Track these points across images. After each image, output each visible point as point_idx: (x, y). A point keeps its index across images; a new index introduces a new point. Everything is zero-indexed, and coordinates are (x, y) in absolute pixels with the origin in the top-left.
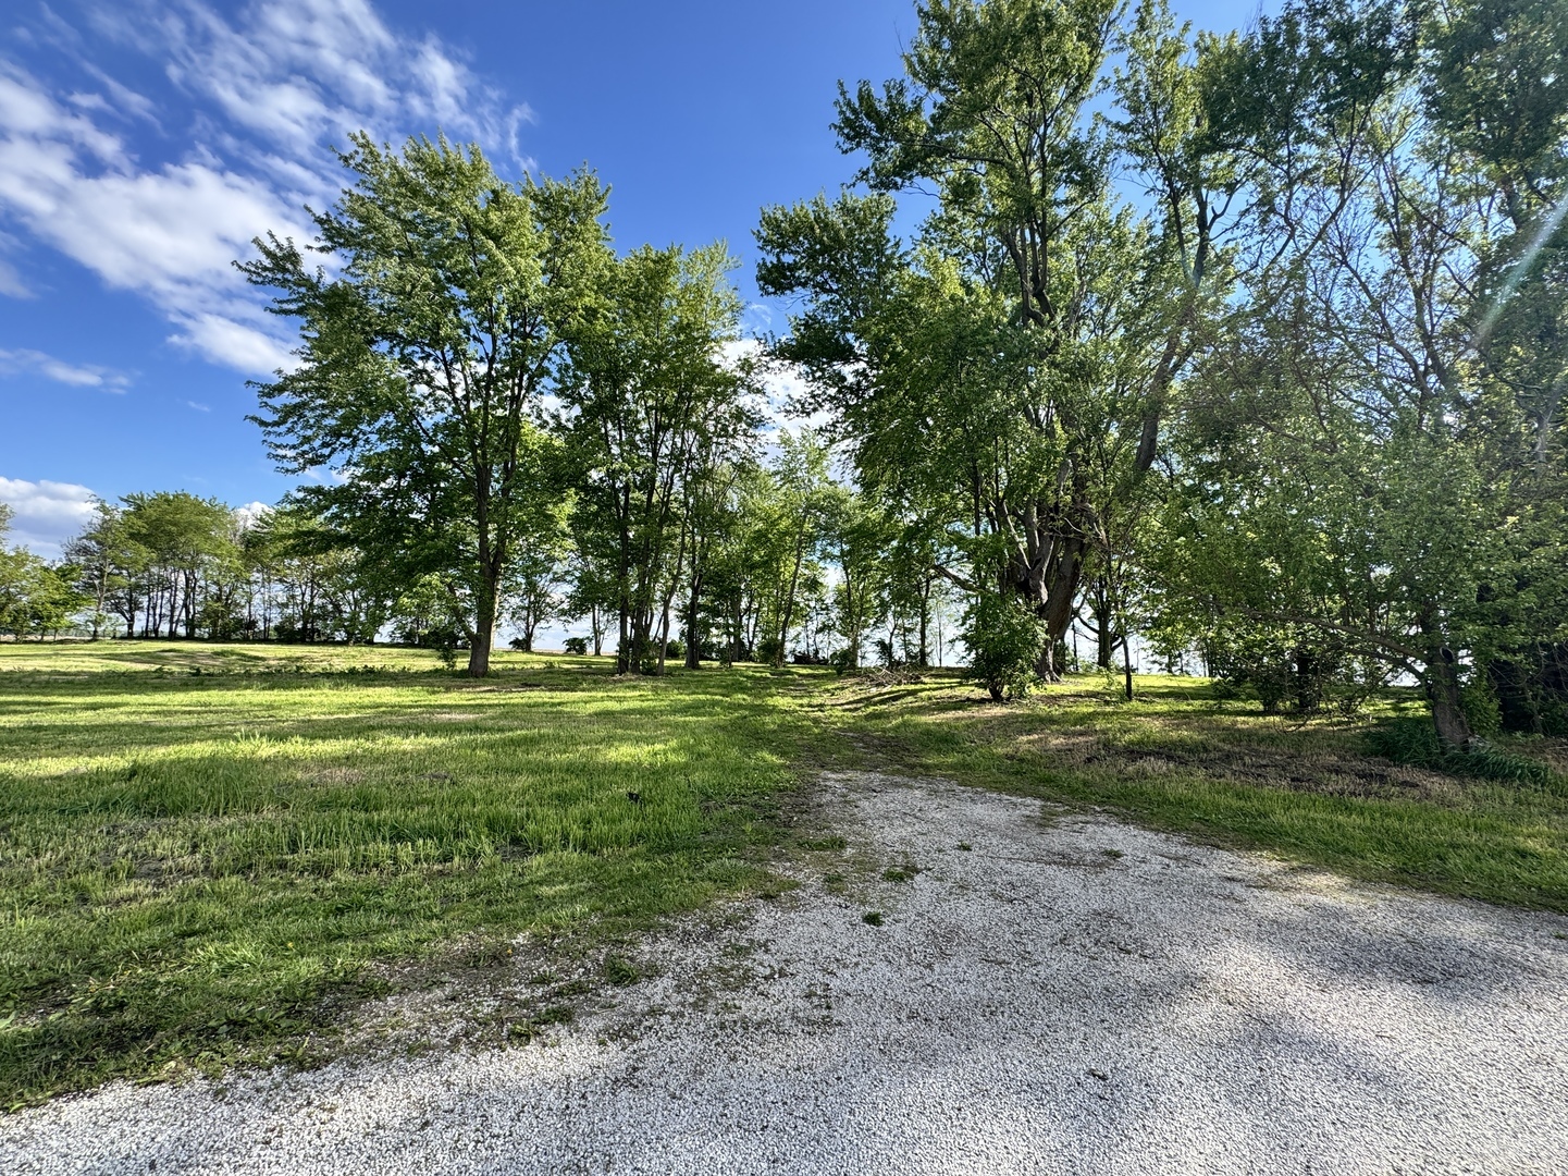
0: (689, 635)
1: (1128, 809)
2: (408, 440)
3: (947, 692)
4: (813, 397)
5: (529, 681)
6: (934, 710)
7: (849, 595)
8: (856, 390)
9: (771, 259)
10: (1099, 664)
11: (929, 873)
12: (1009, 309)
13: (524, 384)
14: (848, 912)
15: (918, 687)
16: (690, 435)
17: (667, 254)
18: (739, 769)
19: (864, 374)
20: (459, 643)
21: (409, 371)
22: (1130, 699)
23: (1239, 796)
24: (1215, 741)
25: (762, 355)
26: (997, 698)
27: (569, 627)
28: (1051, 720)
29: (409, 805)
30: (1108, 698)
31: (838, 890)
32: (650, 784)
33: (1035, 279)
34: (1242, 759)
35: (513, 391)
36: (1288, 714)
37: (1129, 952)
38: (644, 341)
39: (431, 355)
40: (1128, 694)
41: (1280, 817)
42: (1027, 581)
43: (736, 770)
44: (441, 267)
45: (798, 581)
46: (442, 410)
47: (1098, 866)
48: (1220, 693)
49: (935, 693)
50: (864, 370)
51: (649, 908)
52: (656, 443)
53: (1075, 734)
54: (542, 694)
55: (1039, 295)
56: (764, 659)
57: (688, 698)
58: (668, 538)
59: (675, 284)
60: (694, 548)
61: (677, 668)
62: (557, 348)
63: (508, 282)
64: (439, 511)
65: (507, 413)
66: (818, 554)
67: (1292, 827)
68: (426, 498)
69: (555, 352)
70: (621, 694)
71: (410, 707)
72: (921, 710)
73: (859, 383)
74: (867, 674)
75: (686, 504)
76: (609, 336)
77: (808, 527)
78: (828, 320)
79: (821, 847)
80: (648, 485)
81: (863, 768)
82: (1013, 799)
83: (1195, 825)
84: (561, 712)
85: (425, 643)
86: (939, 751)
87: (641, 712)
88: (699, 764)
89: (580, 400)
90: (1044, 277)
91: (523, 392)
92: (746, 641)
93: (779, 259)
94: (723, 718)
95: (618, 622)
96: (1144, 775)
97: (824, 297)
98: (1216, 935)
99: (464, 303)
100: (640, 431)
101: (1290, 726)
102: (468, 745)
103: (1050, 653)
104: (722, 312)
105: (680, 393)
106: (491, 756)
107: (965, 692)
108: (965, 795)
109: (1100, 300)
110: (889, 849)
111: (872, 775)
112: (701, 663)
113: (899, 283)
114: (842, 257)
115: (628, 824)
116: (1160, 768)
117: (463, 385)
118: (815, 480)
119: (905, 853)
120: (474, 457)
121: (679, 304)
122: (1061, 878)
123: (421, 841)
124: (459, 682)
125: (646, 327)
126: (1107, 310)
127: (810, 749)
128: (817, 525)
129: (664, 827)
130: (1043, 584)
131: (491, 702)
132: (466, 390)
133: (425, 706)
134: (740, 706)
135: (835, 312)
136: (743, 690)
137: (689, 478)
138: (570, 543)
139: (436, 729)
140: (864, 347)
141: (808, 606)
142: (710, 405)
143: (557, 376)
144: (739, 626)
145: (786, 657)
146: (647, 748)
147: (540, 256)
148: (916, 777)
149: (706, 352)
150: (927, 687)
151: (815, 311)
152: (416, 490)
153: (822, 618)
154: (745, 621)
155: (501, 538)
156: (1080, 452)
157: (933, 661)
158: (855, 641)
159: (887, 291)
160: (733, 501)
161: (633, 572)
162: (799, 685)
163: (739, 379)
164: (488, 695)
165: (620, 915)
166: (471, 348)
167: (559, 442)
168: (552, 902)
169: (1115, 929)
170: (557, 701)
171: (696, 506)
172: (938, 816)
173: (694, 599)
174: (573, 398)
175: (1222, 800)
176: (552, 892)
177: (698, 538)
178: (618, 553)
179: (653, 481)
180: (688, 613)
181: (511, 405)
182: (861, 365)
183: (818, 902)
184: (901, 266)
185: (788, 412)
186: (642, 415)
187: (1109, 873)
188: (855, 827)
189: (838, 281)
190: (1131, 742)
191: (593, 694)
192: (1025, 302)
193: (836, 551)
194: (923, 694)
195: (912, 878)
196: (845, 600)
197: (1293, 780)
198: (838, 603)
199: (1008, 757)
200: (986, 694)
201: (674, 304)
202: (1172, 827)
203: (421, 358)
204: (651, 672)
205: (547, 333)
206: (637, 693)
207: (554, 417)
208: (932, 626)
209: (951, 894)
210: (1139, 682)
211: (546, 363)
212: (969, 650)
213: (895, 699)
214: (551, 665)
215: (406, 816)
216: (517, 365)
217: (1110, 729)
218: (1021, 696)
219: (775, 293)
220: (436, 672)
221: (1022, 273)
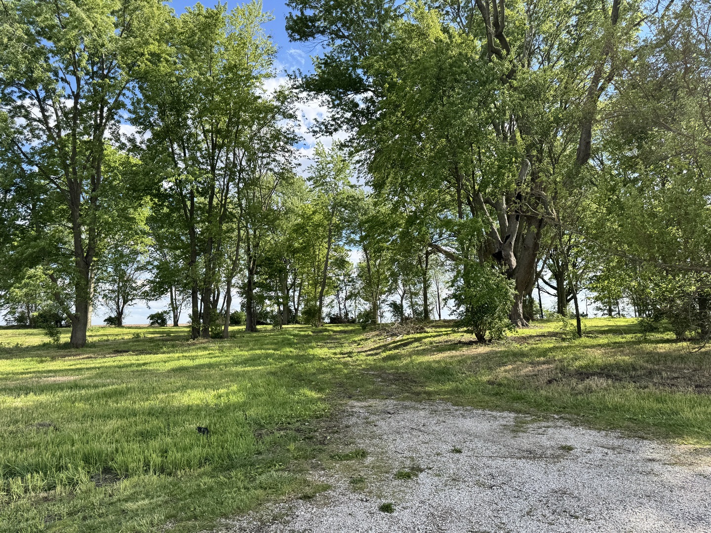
0: (248, 306)
1: (578, 415)
2: (12, 162)
3: (445, 338)
4: (334, 120)
5: (119, 348)
6: (435, 351)
7: (369, 270)
8: (366, 113)
9: (296, 13)
10: (558, 312)
11: (430, 471)
12: (479, 48)
13: (104, 115)
14: (368, 504)
15: (423, 335)
16: (240, 152)
17: (215, 11)
18: (285, 403)
19: (371, 100)
20: (63, 322)
21: (9, 107)
22: (580, 336)
23: (658, 400)
24: (641, 362)
25: (293, 88)
26: (481, 340)
27: (151, 303)
28: (523, 354)
29: (19, 448)
30: (564, 336)
31: (361, 488)
32: (214, 420)
33: (496, 24)
34: (660, 374)
35: (95, 121)
36: (691, 340)
37: (577, 518)
38: (199, 79)
39: (26, 94)
40: (579, 332)
41: (687, 414)
42: (500, 253)
43: (283, 404)
44: (32, 23)
45: (330, 261)
46: (39, 138)
47: (556, 458)
48: (645, 328)
49: (435, 339)
50: (372, 97)
51: (213, 512)
52: (213, 159)
53: (539, 363)
54: (130, 358)
55: (499, 36)
56: (307, 322)
57: (246, 354)
58: (228, 231)
59: (222, 34)
60: (248, 239)
61: (239, 332)
62: (130, 85)
63: (87, 33)
64: (40, 218)
65: (92, 138)
66: (344, 240)
67: (696, 420)
68: (28, 208)
69: (129, 89)
70: (194, 354)
71: (22, 373)
72: (424, 352)
73: (368, 108)
74: (384, 328)
75: (240, 205)
76: (171, 75)
77: (335, 220)
78: (343, 60)
79: (347, 457)
80: (208, 191)
81: (380, 397)
82: (494, 413)
83: (626, 423)
84: (145, 370)
85: (35, 324)
86: (438, 381)
87: (210, 366)
88: (254, 402)
89: (151, 126)
90: (503, 22)
91: (104, 121)
92: (292, 308)
93: (302, 13)
94: (275, 366)
95: (191, 299)
96: (590, 390)
97: (339, 42)
98: (641, 500)
99: (51, 51)
100: (200, 150)
101: (694, 349)
102: (69, 399)
103: (520, 305)
104: (261, 55)
105: (230, 119)
106: (88, 406)
107: (456, 337)
108: (458, 412)
109: (545, 40)
110: (399, 456)
111: (388, 402)
112: (258, 327)
113: (396, 28)
114: (351, 10)
115: (197, 451)
116: (602, 384)
117: (54, 117)
118: (340, 184)
119: (412, 459)
120: (67, 174)
121: (226, 49)
122: (529, 468)
123: (29, 476)
124: (62, 352)
125: (200, 68)
126: (552, 46)
127: (341, 385)
128: (342, 219)
129: (225, 451)
130: (512, 254)
131: (88, 366)
132: (58, 120)
133: (34, 372)
134: (288, 357)
135: (348, 53)
136: (290, 344)
137: (241, 185)
138: (150, 240)
139: (42, 389)
140: (371, 80)
141: (339, 279)
142: (255, 128)
143: (131, 108)
144: (287, 298)
145: (323, 319)
146: (213, 393)
147: (112, 13)
148: (421, 402)
149: (249, 86)
150: (429, 335)
151: (332, 52)
152: (20, 202)
153: (349, 288)
154: (291, 293)
155: (92, 238)
156: (535, 153)
157: (434, 316)
158: (375, 305)
159: (386, 35)
160: (277, 201)
161: (201, 260)
162: (333, 339)
163: (276, 107)
164: (86, 361)
165: (189, 520)
166: (59, 87)
167: (136, 160)
168: (135, 513)
169: (567, 502)
170: (142, 362)
171: (249, 207)
172: (437, 429)
173: (250, 279)
174: (145, 126)
175: (646, 404)
176: (135, 507)
177: (251, 232)
178: (189, 245)
179: (213, 187)
180: (246, 289)
181: (95, 132)
182: (370, 94)
183: (345, 499)
184: (396, 17)
185: (314, 132)
186: (201, 137)
187: (564, 462)
188: (374, 441)
189: (349, 29)
190: (581, 367)
191: (171, 355)
192: (490, 42)
193: (357, 238)
194: (426, 340)
195: (417, 476)
196: (366, 273)
197: (696, 387)
198: (361, 277)
199: (490, 383)
200: (473, 337)
201: (222, 50)
202: (611, 426)
203: (20, 97)
204: (219, 336)
205: (121, 75)
206: (207, 352)
207: (130, 140)
208: (433, 289)
209: (446, 485)
210: (586, 324)
211: (121, 98)
212: (458, 305)
213: (406, 345)
214: (138, 335)
215: (17, 457)
216: (98, 101)
217: (565, 358)
218: (499, 338)
219: (300, 39)
220: (45, 346)
221: (485, 20)
